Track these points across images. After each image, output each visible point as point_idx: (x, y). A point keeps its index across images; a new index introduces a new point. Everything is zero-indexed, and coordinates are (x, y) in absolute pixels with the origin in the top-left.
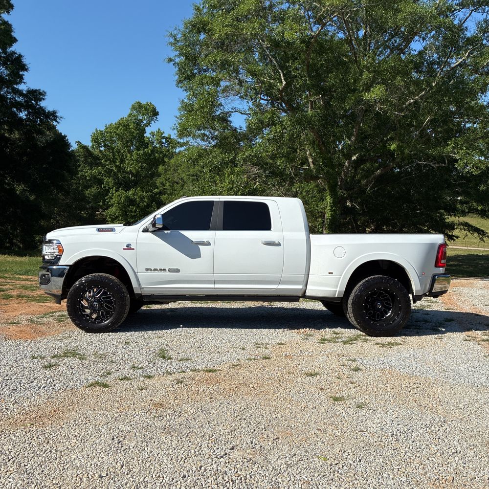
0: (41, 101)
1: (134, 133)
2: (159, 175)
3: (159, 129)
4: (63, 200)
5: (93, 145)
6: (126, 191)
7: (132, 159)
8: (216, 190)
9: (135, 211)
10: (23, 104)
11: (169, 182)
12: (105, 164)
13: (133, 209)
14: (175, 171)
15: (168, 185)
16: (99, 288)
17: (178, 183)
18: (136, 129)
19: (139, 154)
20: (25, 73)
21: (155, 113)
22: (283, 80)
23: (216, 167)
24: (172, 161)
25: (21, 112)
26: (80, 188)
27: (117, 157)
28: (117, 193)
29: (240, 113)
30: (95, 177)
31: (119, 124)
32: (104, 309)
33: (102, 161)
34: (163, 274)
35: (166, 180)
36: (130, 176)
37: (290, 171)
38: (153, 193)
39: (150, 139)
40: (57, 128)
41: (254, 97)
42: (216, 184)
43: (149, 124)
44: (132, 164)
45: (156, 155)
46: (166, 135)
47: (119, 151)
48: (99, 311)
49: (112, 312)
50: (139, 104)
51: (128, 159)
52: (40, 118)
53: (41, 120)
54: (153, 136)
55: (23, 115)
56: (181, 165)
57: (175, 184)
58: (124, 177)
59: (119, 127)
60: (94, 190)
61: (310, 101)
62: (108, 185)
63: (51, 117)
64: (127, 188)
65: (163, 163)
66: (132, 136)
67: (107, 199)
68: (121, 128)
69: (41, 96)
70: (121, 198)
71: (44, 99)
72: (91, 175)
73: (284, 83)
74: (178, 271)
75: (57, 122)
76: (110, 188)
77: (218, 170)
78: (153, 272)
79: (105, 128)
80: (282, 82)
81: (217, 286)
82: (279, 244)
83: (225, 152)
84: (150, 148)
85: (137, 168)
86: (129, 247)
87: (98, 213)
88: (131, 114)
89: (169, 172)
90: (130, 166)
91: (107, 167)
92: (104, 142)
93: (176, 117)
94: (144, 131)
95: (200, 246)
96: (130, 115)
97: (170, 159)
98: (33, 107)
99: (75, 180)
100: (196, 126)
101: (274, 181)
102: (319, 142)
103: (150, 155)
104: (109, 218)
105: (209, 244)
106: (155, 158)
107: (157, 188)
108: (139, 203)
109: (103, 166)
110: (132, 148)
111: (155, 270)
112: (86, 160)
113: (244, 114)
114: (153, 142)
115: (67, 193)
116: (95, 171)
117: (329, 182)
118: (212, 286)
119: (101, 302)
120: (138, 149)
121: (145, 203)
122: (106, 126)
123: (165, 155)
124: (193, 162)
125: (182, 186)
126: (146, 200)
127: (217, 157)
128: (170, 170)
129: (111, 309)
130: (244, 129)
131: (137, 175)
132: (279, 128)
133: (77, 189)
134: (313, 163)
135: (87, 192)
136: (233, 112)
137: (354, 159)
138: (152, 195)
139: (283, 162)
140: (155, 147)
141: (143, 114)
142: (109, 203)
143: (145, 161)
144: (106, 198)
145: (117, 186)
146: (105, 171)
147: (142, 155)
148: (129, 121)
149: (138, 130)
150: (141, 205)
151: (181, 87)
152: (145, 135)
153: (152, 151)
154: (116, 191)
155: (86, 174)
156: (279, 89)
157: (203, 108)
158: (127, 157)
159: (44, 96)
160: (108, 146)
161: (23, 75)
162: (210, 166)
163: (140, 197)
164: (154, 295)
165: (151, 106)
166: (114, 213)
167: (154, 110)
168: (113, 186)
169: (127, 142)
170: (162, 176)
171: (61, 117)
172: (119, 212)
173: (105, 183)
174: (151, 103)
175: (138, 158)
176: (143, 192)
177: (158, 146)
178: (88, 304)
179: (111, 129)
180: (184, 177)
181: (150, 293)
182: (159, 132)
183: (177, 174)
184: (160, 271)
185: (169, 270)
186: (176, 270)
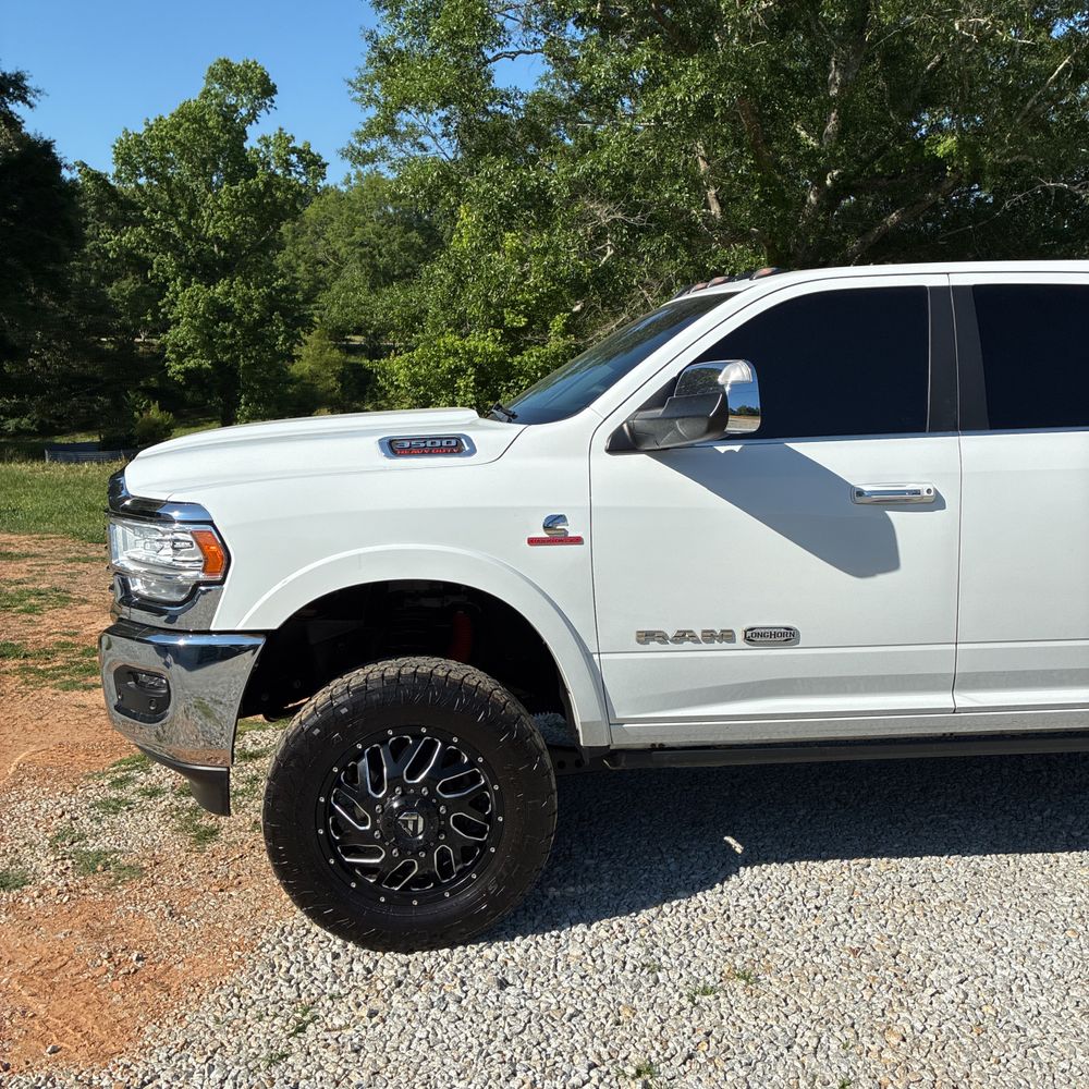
1: (218, 139)
2: (281, 247)
3: (281, 129)
4: (54, 311)
5: (119, 171)
6: (208, 286)
7: (219, 206)
9: (233, 334)
11: (305, 262)
12: (152, 219)
13: (225, 328)
14: (319, 235)
15: (302, 268)
16: (417, 737)
17: (325, 265)
18: (222, 128)
19: (236, 192)
21: (268, 90)
26: (93, 281)
27: (180, 201)
28: (188, 291)
30: (129, 254)
31: (182, 115)
32: (452, 839)
33: (145, 212)
34: (717, 652)
35: (299, 257)
36: (216, 249)
38: (274, 289)
39: (261, 155)
43: (254, 118)
44: (219, 219)
45: (278, 194)
46: (298, 144)
47: (183, 188)
48: (429, 852)
49: (483, 845)
50: (227, 64)
51: (208, 207)
54: (267, 147)
56: (332, 220)
57: (320, 267)
58: (200, 252)
59: (181, 125)
60: (128, 285)
62: (164, 272)
63: (11, 90)
64: (210, 278)
65: (294, 215)
66: (213, 147)
67: (164, 306)
68: (186, 125)
70: (196, 304)
72: (120, 247)
75: (28, 103)
76: (167, 280)
78: (671, 646)
79: (145, 127)
81: (966, 699)
84: (262, 175)
85: (232, 228)
86: (555, 533)
87: (139, 340)
88: (209, 91)
89: (305, 239)
90: (216, 226)
91: (157, 226)
92: (145, 162)
93: (350, 83)
94: (243, 135)
96: (204, 93)
99: (79, 260)
100: (438, 92)
103: (262, 195)
104: (172, 352)
105: (934, 502)
106: (274, 202)
108: (241, 316)
109: (147, 223)
110: (215, 178)
111: (681, 636)
112: (100, 211)
114: (269, 163)
115: (62, 294)
116: (129, 237)
118: (942, 700)
119: (436, 807)
120: (232, 181)
121: (255, 315)
122: (147, 124)
123: (298, 194)
125: (335, 271)
126: (256, 306)
128: (305, 233)
129: (482, 832)
131: (231, 246)
133: (85, 281)
135: (110, 291)
138: (271, 293)
140: (274, 174)
141: (239, 92)
142: (170, 317)
143: (252, 209)
144: (160, 304)
145: (184, 275)
146: (153, 237)
147: (243, 195)
148: (204, 107)
149: (229, 132)
150: (246, 318)
152: (246, 145)
153: (267, 185)
154: (184, 286)
155: (107, 245)
158: (204, 201)
160: (160, 175)
163: (241, 299)
164: (662, 748)
165: (258, 71)
166: (183, 339)
167: (265, 79)
168: (176, 275)
169: (204, 163)
170: (288, 248)
171: (38, 91)
172: (195, 338)
173: (155, 266)
174: (255, 63)
175: (233, 202)
176: (249, 288)
177: (279, 172)
178: (373, 821)
179: (162, 131)
180: (340, 249)
181: (645, 741)
182: (280, 137)
183: (323, 242)
184: (707, 641)
185: (749, 633)
186: (783, 635)
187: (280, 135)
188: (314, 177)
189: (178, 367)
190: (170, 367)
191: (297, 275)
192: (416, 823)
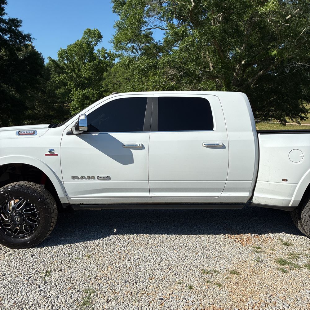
0: (19, 27)
1: (86, 50)
2: (104, 79)
3: (103, 47)
4: (42, 97)
5: (59, 59)
6: (82, 90)
7: (86, 68)
8: (143, 88)
10: (6, 29)
11: (111, 84)
12: (68, 72)
13: (87, 102)
14: (115, 76)
15: (110, 85)
16: (20, 199)
17: (116, 84)
18: (87, 47)
19: (90, 65)
20: (5, 6)
21: (100, 37)
22: (192, 2)
23: (143, 70)
24: (113, 69)
25: (6, 35)
26: (53, 89)
27: (76, 67)
28: (77, 92)
29: (160, 29)
30: (62, 81)
31: (76, 44)
33: (66, 70)
34: (91, 182)
35: (109, 82)
36: (85, 80)
37: (199, 72)
38: (100, 91)
39: (97, 55)
40: (35, 48)
41: (170, 16)
42: (143, 84)
43: (96, 44)
44: (86, 72)
45: (102, 65)
46: (108, 51)
47: (77, 63)
48: (22, 225)
49: (36, 225)
50: (89, 30)
51: (83, 69)
52: (19, 40)
53: (20, 41)
54: (99, 52)
55: (7, 37)
56: (119, 72)
57: (115, 85)
58: (81, 81)
60: (62, 90)
61: (213, 18)
62: (71, 86)
63: (27, 38)
64: (83, 88)
65: (106, 71)
66: (85, 52)
67: (70, 96)
68: (77, 47)
69: (19, 24)
70: (79, 95)
71: (21, 26)
72: (59, 80)
73: (193, 4)
74: (108, 178)
75: (31, 42)
76: (72, 89)
77: (144, 73)
78: (80, 180)
79: (67, 47)
80: (192, 4)
81: (153, 194)
82: (223, 147)
83: (150, 59)
84: (97, 60)
85: (89, 74)
86: (51, 153)
87: (66, 105)
88: (84, 37)
89: (111, 77)
90: (85, 74)
91: (69, 74)
92: (66, 57)
94: (93, 49)
95: (131, 150)
97: (111, 68)
98: (13, 31)
99: (49, 83)
100: (127, 39)
101: (187, 80)
102: (219, 50)
103: (98, 65)
104: (72, 108)
105: (142, 147)
106: (101, 67)
107: (103, 88)
109: (67, 73)
110: (85, 61)
111: (83, 178)
112: (56, 70)
113: (163, 30)
114: (99, 57)
115: (44, 92)
116: (62, 77)
117: (225, 81)
118: (147, 194)
119: (23, 215)
120: (89, 62)
121: (95, 98)
123: (107, 65)
124: (126, 67)
125: (119, 86)
126: (96, 96)
127: (144, 63)
128: (111, 75)
129: (35, 222)
130: (162, 43)
131: (89, 79)
132: (191, 39)
133: (51, 89)
134: (213, 67)
135: (57, 92)
136: (154, 28)
137: (243, 64)
138: (99, 92)
139: (193, 65)
140: (101, 60)
141: (92, 38)
142: (72, 99)
143: (94, 70)
144: (69, 95)
145: (76, 87)
146: (68, 77)
147: (92, 65)
148: (82, 42)
149: (89, 48)
150: (93, 99)
151: (116, 12)
152: (94, 52)
153: (99, 63)
154: (76, 90)
155: (56, 79)
156: (189, 9)
157: (132, 24)
158: (82, 67)
159: (21, 23)
160: (70, 60)
161: (4, 7)
162: (139, 70)
163: (92, 94)
164: (83, 204)
165: (97, 32)
166: (75, 105)
167: (99, 34)
168: (74, 87)
169: (82, 57)
170: (106, 80)
171: (34, 39)
172: (78, 105)
173: (68, 85)
174: (97, 29)
175: (90, 67)
176: (94, 91)
177: (102, 59)
178: (9, 218)
179: (71, 48)
180: (120, 80)
181: (79, 203)
182: (103, 50)
183: (116, 78)
184: (88, 179)
185: (98, 177)
186: (106, 178)
187: (103, 49)
188: (112, 60)
189: (74, 112)
190: (71, 112)
191: (109, 87)
192: (17, 219)
